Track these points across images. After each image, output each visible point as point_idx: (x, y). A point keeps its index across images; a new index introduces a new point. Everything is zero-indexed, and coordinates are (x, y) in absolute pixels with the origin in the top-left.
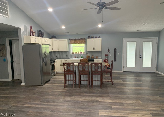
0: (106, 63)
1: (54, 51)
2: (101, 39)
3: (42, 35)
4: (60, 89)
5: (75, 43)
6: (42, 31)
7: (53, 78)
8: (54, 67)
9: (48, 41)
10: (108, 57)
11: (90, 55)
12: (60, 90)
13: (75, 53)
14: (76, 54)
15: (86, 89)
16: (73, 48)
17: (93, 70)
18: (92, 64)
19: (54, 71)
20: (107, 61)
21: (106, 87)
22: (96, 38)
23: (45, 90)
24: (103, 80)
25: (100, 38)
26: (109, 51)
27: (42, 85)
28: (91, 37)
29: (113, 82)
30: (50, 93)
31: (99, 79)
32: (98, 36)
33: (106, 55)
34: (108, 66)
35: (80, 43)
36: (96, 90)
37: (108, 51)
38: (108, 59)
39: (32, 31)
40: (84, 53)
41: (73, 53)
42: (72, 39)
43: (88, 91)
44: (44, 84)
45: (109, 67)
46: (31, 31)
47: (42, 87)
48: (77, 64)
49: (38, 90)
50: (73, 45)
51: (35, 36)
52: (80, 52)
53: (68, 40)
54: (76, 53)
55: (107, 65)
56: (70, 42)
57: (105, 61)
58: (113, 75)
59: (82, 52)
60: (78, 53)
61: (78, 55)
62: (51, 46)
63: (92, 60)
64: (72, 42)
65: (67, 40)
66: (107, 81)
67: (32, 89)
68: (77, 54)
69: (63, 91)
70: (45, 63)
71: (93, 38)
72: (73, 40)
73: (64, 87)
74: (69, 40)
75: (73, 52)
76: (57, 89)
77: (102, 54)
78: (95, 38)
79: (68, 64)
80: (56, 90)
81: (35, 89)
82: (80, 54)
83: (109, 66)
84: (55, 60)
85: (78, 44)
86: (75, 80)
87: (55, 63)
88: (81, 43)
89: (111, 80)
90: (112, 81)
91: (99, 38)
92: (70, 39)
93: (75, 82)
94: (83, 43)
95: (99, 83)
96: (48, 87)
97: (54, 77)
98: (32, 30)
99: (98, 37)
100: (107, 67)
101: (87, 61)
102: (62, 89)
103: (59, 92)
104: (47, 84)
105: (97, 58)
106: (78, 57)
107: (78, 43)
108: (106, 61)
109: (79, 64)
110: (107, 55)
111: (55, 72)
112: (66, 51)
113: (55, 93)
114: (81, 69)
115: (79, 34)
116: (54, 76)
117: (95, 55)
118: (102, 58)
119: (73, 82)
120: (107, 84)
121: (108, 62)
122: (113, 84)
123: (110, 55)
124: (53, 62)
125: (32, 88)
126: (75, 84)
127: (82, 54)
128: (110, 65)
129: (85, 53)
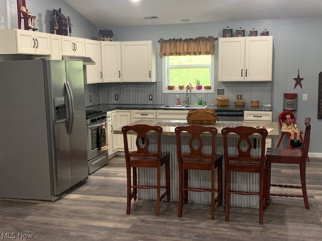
0: (288, 125)
1: (107, 79)
2: (270, 38)
3: (63, 28)
4: (110, 217)
5: (179, 54)
6: (65, 13)
7: (96, 175)
8: (104, 137)
9: (86, 46)
10: (295, 105)
11: (230, 96)
12: (108, 220)
13: (177, 90)
14: (181, 91)
15: (203, 225)
16: (171, 71)
17: (232, 151)
18: (226, 131)
19: (103, 148)
20: (292, 117)
21: (281, 220)
22: (254, 33)
23: (56, 221)
24: (273, 190)
25: (267, 34)
26: (298, 81)
27: (54, 198)
28: (234, 32)
29: (309, 199)
30: (72, 234)
31: (256, 188)
32: (260, 27)
33: (287, 96)
34: (295, 138)
35: (195, 54)
36: (241, 227)
37: (295, 82)
38: (295, 111)
39: (23, 12)
40: (208, 88)
41: (170, 88)
42: (166, 41)
43: (207, 232)
44: (60, 195)
45: (298, 138)
46: (19, 11)
47: (52, 208)
48: (172, 129)
49: (34, 217)
50: (172, 61)
51: (34, 30)
52: (194, 85)
53: (154, 44)
54: (181, 88)
55: (293, 134)
56: (161, 51)
57: (282, 118)
58: (309, 171)
59: (203, 85)
60: (188, 88)
61: (187, 94)
62: (93, 63)
63: (235, 113)
64: (168, 48)
65: (149, 43)
66: (286, 196)
67: (18, 215)
68: (184, 91)
69: (120, 226)
70: (66, 121)
71: (242, 33)
72: (172, 44)
73: (124, 212)
74: (159, 45)
75: (171, 84)
76: (99, 219)
77: (272, 91)
78: (250, 35)
79: (141, 130)
80: (96, 223)
81: (27, 215)
82: (195, 90)
83: (299, 135)
84: (109, 113)
85: (188, 56)
86: (168, 187)
87: (109, 123)
88: (200, 53)
89: (300, 191)
90: (305, 195)
91: (263, 34)
92: (162, 41)
93: (168, 193)
94: (207, 53)
95: (255, 201)
96: (73, 208)
97: (104, 169)
98: (23, 9)
99: (259, 32)
100: (292, 138)
101: (212, 118)
102: (118, 219)
103: (106, 228)
104: (72, 196)
105: (256, 107)
106: (187, 102)
107: (189, 53)
108: (288, 116)
109: (179, 129)
110: (294, 96)
111: (106, 152)
112: (147, 80)
113: (88, 234)
114: (186, 149)
115: (191, 21)
116: (105, 165)
117: (249, 96)
118: (275, 107)
119: (159, 192)
120: (284, 206)
121: (294, 123)
122: (307, 206)
123: (305, 97)
124: (99, 119)
125: (19, 209)
126: (169, 199)
127: (203, 91)
128: (301, 133)
129: (213, 88)
